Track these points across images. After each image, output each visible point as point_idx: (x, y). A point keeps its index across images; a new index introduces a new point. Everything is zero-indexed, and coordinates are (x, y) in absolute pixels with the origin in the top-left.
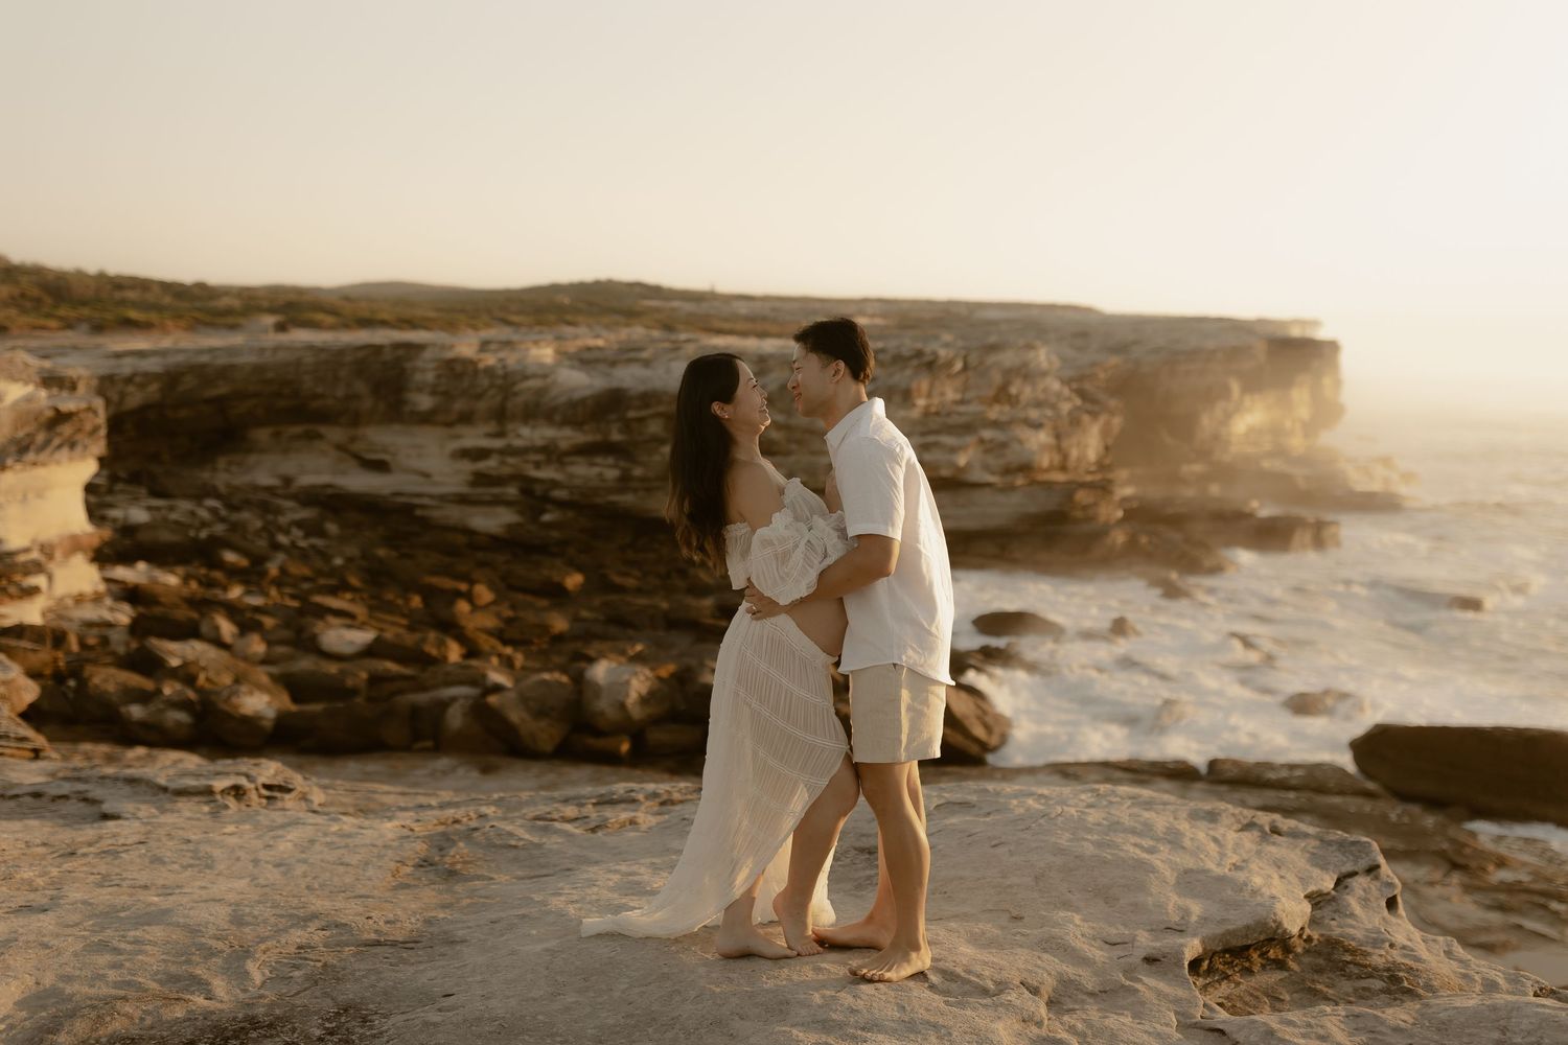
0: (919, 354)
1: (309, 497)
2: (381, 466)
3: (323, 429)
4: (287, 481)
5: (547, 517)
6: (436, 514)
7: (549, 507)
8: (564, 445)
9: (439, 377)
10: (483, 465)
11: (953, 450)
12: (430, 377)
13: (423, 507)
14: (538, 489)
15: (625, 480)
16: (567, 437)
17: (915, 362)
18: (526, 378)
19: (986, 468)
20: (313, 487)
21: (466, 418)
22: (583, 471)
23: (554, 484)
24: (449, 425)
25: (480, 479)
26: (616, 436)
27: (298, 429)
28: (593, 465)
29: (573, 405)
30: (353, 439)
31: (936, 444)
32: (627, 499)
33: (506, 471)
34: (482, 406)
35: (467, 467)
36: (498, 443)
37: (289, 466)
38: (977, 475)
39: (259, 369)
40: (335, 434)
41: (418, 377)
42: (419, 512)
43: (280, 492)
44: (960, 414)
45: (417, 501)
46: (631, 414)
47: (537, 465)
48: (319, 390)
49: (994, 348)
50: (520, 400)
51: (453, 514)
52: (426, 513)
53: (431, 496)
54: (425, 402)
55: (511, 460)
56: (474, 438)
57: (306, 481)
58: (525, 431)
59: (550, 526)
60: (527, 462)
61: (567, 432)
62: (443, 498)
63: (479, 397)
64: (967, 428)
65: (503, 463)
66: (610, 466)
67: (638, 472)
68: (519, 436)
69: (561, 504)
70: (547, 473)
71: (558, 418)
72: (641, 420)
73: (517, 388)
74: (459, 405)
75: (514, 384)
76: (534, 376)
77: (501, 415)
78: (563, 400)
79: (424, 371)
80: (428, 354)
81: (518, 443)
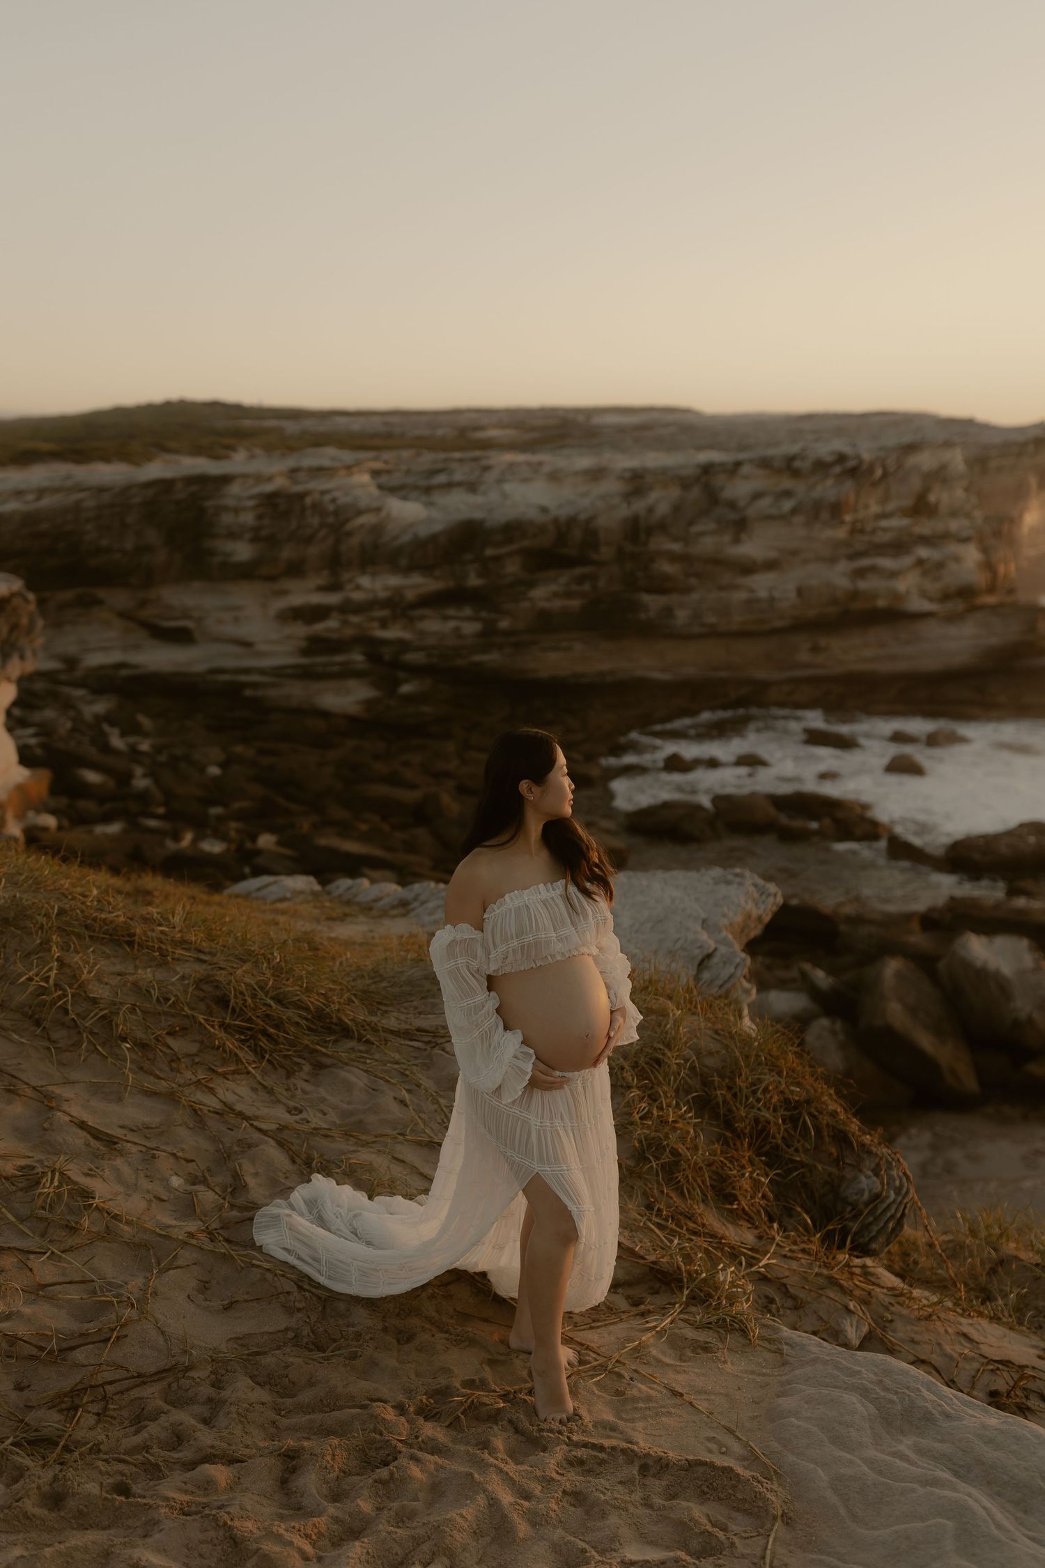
0: (841, 458)
1: (102, 682)
2: (181, 636)
3: (102, 593)
4: (71, 662)
5: (406, 689)
6: (272, 693)
7: (401, 675)
8: (410, 595)
9: (260, 517)
10: (319, 628)
11: (893, 575)
12: (248, 518)
13: (255, 685)
14: (387, 653)
15: (489, 636)
16: (418, 584)
17: (837, 469)
18: (360, 513)
19: (924, 594)
20: (102, 667)
21: (296, 570)
22: (434, 626)
23: (403, 645)
24: (271, 578)
25: (316, 645)
26: (474, 581)
27: (67, 595)
28: (446, 618)
29: (421, 544)
30: (143, 604)
31: (873, 569)
32: (492, 658)
33: (349, 632)
34: (313, 551)
35: (300, 630)
36: (333, 599)
37: (68, 643)
38: (918, 604)
39: (29, 519)
40: (121, 598)
41: (227, 519)
42: (248, 693)
43: (63, 677)
44: (885, 530)
45: (243, 678)
46: (489, 552)
47: (384, 624)
48: (105, 542)
49: (911, 448)
50: (355, 541)
51: (296, 692)
52: (260, 693)
53: (262, 672)
54: (243, 551)
55: (354, 619)
56: (303, 594)
57: (94, 660)
58: (365, 581)
59: (409, 699)
60: (372, 619)
61: (417, 579)
62: (278, 672)
63: (309, 540)
64: (898, 547)
65: (345, 623)
66: (468, 619)
67: (504, 624)
68: (358, 587)
69: (416, 671)
70: (394, 633)
71: (404, 562)
72: (497, 559)
73: (349, 527)
74: (287, 553)
75: (347, 521)
76: (368, 510)
77: (335, 564)
78: (406, 538)
79: (237, 511)
80: (235, 488)
81: (357, 596)
